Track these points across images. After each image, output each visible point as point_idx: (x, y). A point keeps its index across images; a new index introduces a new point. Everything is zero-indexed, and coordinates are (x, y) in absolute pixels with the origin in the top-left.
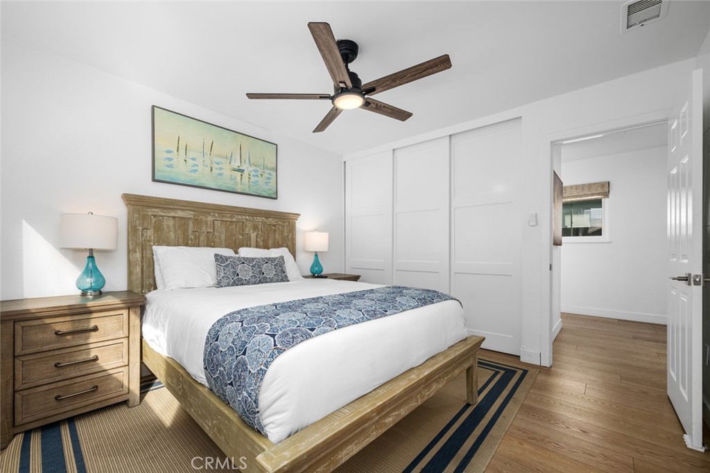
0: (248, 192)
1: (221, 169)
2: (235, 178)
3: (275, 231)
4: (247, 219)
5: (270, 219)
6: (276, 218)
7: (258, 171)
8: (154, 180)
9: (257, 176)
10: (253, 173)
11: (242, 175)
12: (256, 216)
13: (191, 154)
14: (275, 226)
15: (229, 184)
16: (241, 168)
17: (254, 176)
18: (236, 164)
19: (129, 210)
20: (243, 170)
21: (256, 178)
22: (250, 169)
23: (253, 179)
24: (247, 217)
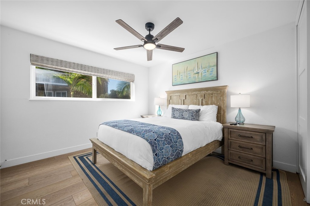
0: (201, 81)
1: (190, 75)
2: (195, 77)
3: (212, 97)
4: (197, 93)
5: (209, 91)
6: (212, 90)
7: (206, 70)
8: (173, 86)
9: (206, 72)
10: (204, 72)
11: (198, 75)
12: (202, 91)
13: (181, 74)
14: (212, 94)
15: (193, 80)
16: (198, 72)
17: (204, 73)
18: (195, 72)
19: (167, 95)
20: (199, 72)
21: (205, 74)
22: (202, 70)
23: (203, 75)
24: (198, 92)
